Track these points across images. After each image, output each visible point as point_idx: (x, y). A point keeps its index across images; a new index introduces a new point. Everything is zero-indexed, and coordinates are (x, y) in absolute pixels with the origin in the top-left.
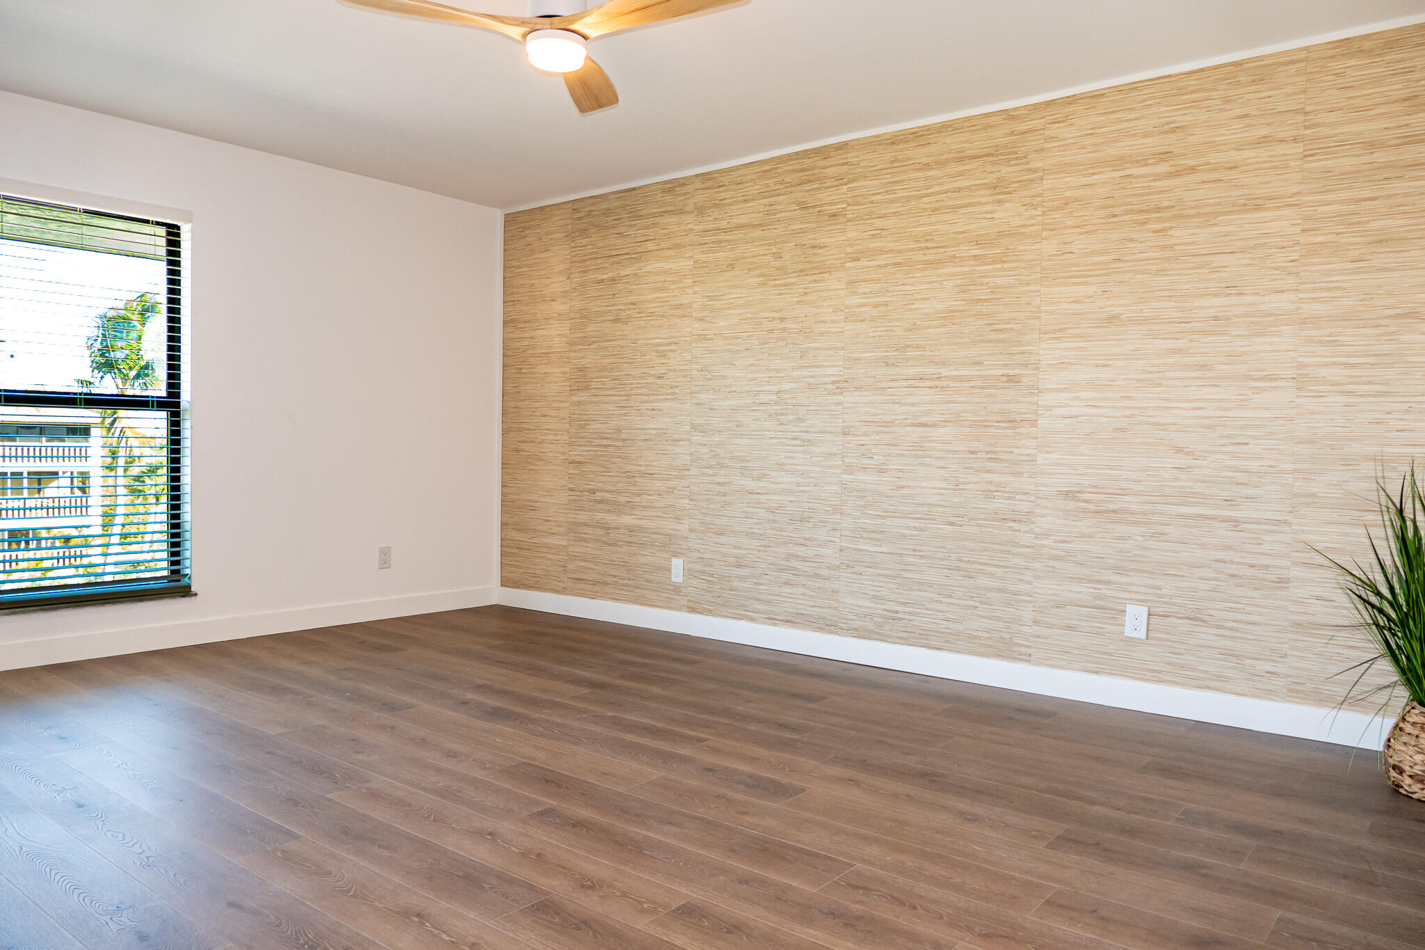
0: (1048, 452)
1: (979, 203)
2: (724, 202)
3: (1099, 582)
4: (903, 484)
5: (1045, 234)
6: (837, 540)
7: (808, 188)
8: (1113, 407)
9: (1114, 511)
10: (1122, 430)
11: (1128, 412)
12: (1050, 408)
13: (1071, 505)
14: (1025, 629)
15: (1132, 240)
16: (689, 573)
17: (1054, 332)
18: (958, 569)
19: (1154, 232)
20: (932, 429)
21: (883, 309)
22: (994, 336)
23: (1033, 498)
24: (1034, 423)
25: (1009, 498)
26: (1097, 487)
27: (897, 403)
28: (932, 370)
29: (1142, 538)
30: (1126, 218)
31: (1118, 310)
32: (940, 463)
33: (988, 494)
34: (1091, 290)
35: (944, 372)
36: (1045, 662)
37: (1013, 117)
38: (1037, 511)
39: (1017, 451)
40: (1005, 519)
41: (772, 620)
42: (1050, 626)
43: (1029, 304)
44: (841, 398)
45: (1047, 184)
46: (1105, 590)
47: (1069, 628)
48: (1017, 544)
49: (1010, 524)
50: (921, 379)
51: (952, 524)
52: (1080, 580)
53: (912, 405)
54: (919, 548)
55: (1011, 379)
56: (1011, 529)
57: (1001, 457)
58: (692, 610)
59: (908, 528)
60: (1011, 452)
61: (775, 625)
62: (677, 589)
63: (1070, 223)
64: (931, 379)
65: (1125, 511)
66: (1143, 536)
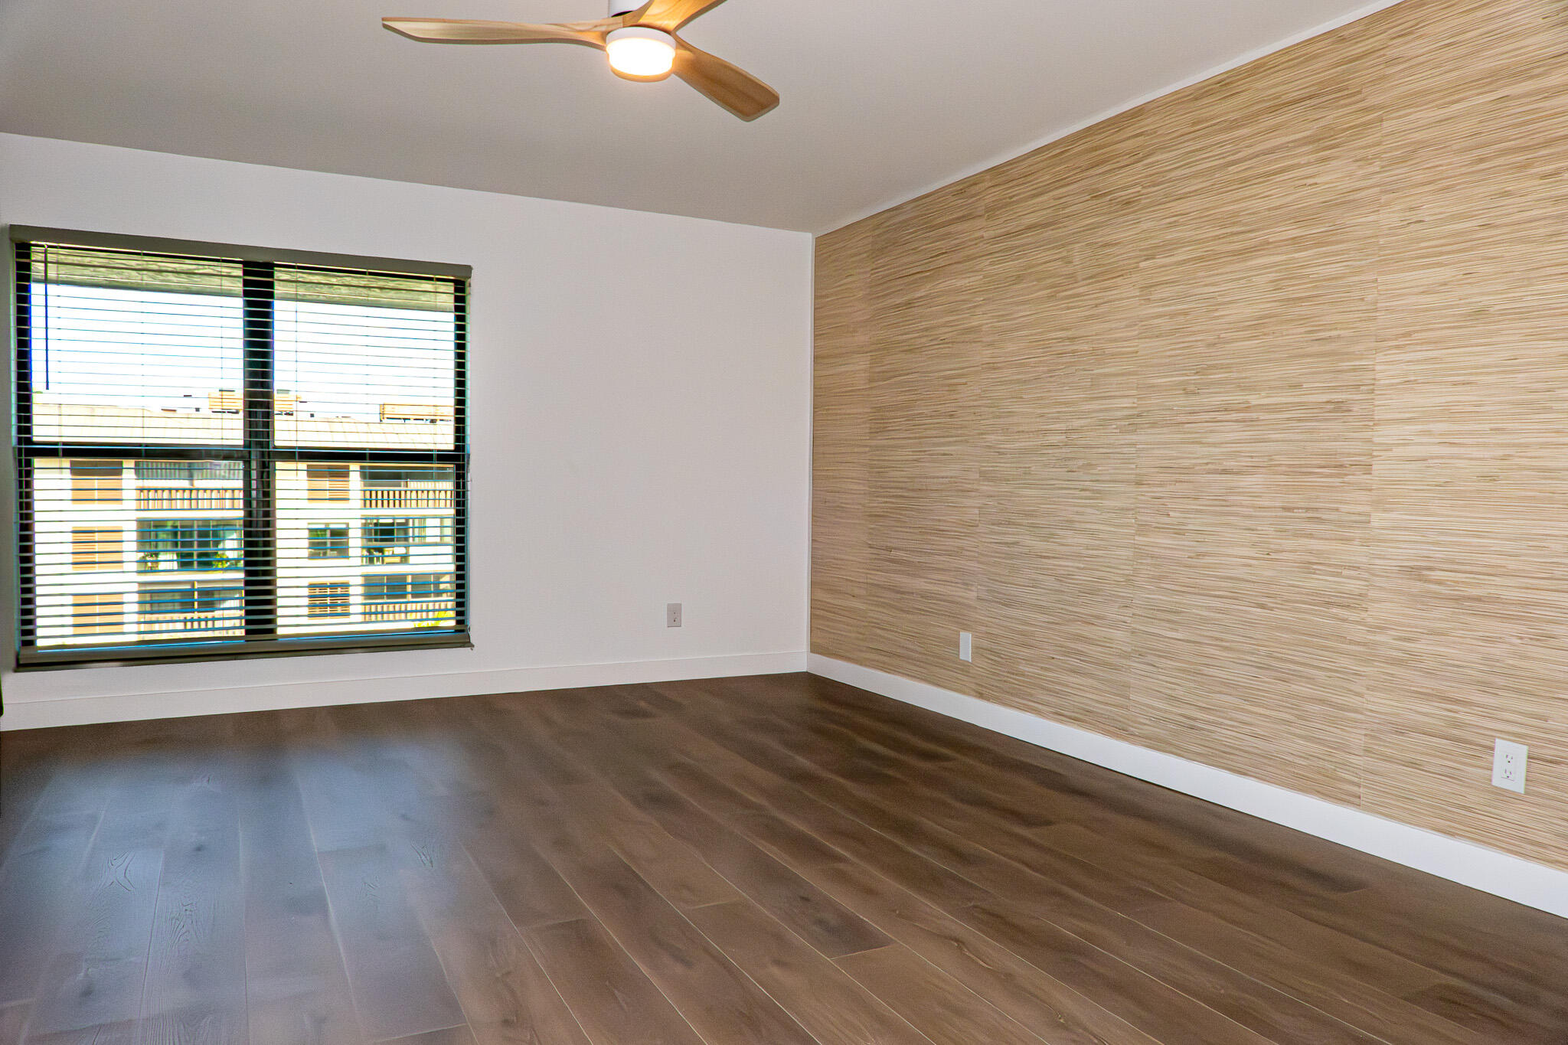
0: (1385, 511)
1: (1299, 166)
2: (1014, 199)
3: (1457, 702)
4: (1203, 550)
5: (1384, 198)
6: (1129, 620)
7: (1100, 171)
8: (1478, 445)
9: (1479, 599)
10: (1493, 479)
11: (1500, 452)
12: (1388, 448)
13: (1418, 587)
14: (1354, 759)
15: (1507, 194)
16: (977, 650)
17: (1397, 337)
18: (1268, 668)
19: (1542, 178)
20: (1235, 477)
21: (1181, 318)
22: (1316, 348)
23: (1366, 575)
24: (1367, 468)
25: (1333, 574)
26: (1453, 562)
27: (1197, 443)
28: (1237, 398)
29: (1519, 641)
30: (1501, 161)
31: (1486, 300)
32: (1248, 523)
33: (1308, 568)
34: (1445, 274)
35: (1254, 400)
36: (1381, 809)
37: (1343, 39)
38: (1372, 594)
39: (1344, 508)
40: (1328, 603)
41: (1059, 715)
42: (1388, 759)
43: (1362, 299)
44: (1134, 438)
45: (1388, 125)
46: (1464, 715)
47: (1413, 764)
48: (1342, 639)
49: (1334, 610)
50: (1226, 410)
51: (1262, 606)
52: (1427, 696)
53: (1214, 445)
54: (1224, 636)
55: (1339, 407)
56: (1336, 618)
57: (1324, 517)
58: (981, 696)
59: (1209, 608)
60: (1337, 510)
61: (1061, 722)
62: (964, 668)
63: (1420, 177)
64: (1238, 411)
65: (1496, 600)
66: (1521, 638)
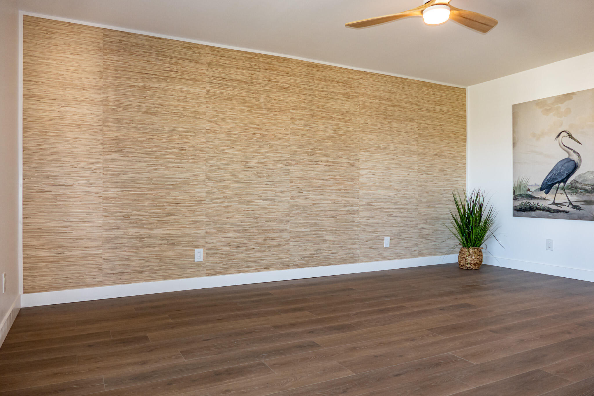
0: (363, 190)
1: (340, 99)
3: (377, 231)
4: (315, 203)
5: (360, 116)
6: (288, 228)
8: (379, 175)
9: (380, 208)
10: (382, 183)
11: (383, 177)
12: (363, 175)
13: (369, 207)
14: (357, 251)
15: (383, 123)
16: (207, 255)
17: (364, 149)
18: (336, 233)
19: (388, 122)
20: (325, 181)
21: (306, 132)
22: (346, 148)
23: (359, 206)
24: (358, 180)
25: (351, 206)
26: (376, 201)
27: (313, 170)
28: (325, 159)
29: (387, 216)
30: (382, 116)
31: (380, 145)
32: (329, 194)
33: (345, 205)
34: (373, 137)
35: (330, 160)
36: (363, 261)
37: (349, 72)
38: (360, 210)
39: (354, 189)
40: (350, 214)
41: (257, 269)
42: (364, 248)
43: (356, 138)
44: (289, 167)
45: (361, 99)
46: (379, 234)
47: (370, 248)
48: (354, 222)
49: (352, 215)
50: (321, 162)
51: (333, 217)
52: (372, 232)
53: (318, 172)
54: (322, 227)
55: (352, 164)
56: (352, 217)
57: (349, 192)
58: (208, 274)
59: (317, 220)
60: (352, 190)
61: (259, 271)
62: (199, 265)
63: (367, 114)
64: (325, 162)
65: (383, 208)
66: (387, 215)
